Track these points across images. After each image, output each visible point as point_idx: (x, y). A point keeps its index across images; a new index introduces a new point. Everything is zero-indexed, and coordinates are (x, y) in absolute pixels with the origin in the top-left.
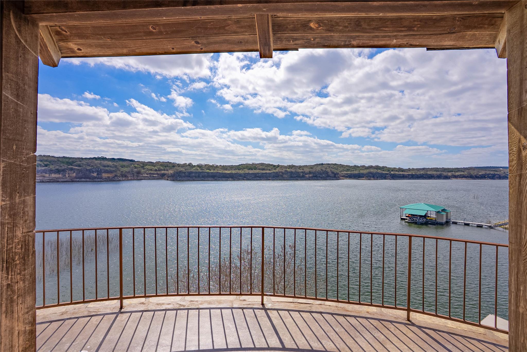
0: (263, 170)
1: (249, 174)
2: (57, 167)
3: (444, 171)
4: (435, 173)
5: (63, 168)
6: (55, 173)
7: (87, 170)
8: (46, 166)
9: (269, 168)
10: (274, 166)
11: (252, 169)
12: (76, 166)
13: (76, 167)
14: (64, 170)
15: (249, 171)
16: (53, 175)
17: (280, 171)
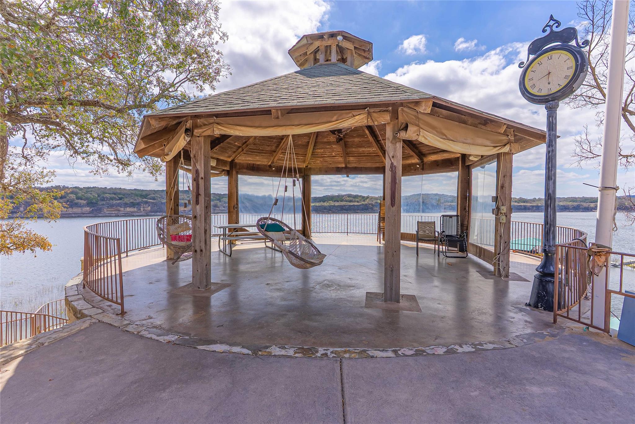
0: (350, 202)
1: (334, 206)
2: (132, 200)
3: (584, 202)
4: (570, 203)
5: (138, 201)
6: (130, 207)
7: (162, 203)
8: (120, 199)
9: (357, 200)
10: (363, 197)
11: (338, 201)
12: (150, 199)
13: (151, 201)
14: (139, 204)
15: (335, 203)
16: (128, 209)
17: (370, 202)
